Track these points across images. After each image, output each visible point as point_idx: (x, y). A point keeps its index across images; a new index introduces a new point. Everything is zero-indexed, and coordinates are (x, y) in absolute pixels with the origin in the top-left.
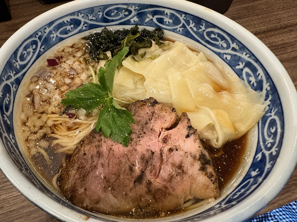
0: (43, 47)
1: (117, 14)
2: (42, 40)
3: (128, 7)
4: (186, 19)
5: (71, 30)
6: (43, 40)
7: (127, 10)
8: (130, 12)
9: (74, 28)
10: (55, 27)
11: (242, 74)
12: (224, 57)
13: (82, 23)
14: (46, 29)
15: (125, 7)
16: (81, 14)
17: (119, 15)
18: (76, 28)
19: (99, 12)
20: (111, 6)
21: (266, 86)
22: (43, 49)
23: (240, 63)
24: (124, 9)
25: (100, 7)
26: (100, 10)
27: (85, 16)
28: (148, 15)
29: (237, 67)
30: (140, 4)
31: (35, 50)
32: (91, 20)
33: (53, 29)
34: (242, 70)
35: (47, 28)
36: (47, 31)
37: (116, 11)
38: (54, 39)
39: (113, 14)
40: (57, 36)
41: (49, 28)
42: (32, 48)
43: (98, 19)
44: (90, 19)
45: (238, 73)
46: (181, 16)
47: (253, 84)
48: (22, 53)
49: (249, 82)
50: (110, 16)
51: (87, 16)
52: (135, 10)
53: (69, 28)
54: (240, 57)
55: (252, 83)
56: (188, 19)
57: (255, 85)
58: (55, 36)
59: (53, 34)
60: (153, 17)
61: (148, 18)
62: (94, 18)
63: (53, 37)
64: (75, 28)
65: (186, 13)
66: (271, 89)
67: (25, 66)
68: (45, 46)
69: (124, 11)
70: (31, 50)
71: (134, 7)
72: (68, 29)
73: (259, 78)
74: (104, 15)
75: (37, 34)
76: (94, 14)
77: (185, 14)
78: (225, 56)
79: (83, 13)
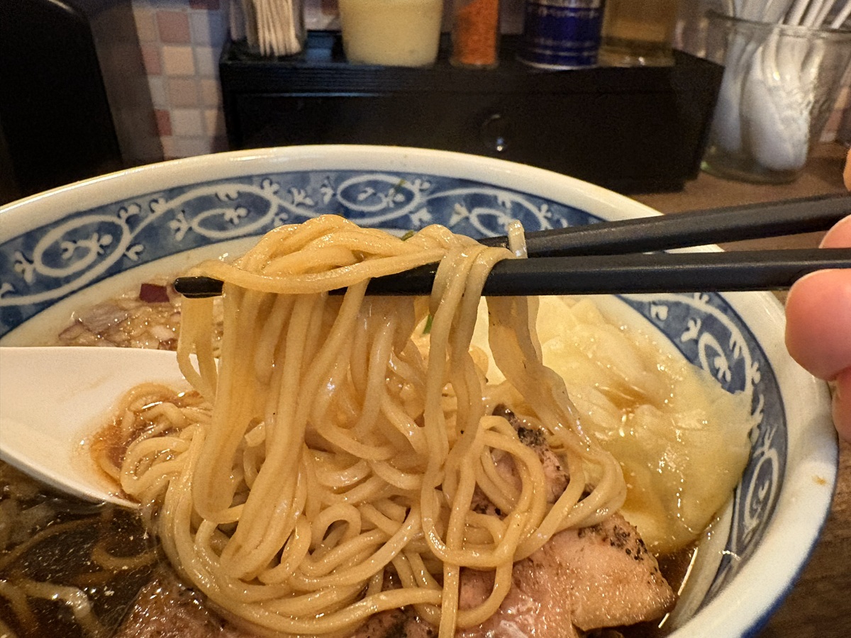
0: (139, 248)
1: (373, 199)
2: (138, 229)
3: (402, 182)
4: (553, 216)
5: (236, 221)
6: (144, 230)
7: (399, 189)
8: (409, 196)
9: (246, 219)
10: (187, 204)
11: (697, 355)
12: (653, 315)
13: (274, 209)
14: (156, 201)
15: (395, 180)
16: (271, 183)
17: (380, 201)
18: (254, 220)
19: (324, 186)
20: (355, 176)
21: (752, 373)
22: (137, 253)
23: (691, 324)
24: (392, 186)
25: (328, 174)
26: (326, 182)
27: (283, 193)
28: (457, 206)
29: (686, 337)
30: (434, 177)
31: (108, 251)
32: (299, 205)
33: (181, 208)
34: (696, 342)
35: (161, 201)
36: (161, 207)
37: (370, 191)
38: (179, 236)
39: (362, 197)
40: (190, 229)
41: (167, 201)
42: (99, 240)
43: (320, 206)
44: (295, 203)
45: (689, 354)
46: (540, 210)
47: (724, 376)
48: (57, 243)
49: (715, 372)
50: (354, 201)
51: (290, 192)
52: (421, 190)
53: (230, 214)
54: (688, 308)
55: (720, 375)
56: (556, 216)
57: (728, 377)
58: (184, 226)
59: (179, 221)
60: (470, 211)
61: (458, 213)
62: (309, 201)
63: (178, 230)
64: (250, 218)
65: (549, 202)
66: (762, 379)
67: (56, 283)
68: (145, 248)
69: (392, 191)
70: (93, 245)
71: (418, 182)
72: (227, 217)
73: (736, 354)
74: (339, 198)
75: (126, 210)
76: (309, 189)
77: (549, 205)
78: (654, 310)
79: (278, 183)
